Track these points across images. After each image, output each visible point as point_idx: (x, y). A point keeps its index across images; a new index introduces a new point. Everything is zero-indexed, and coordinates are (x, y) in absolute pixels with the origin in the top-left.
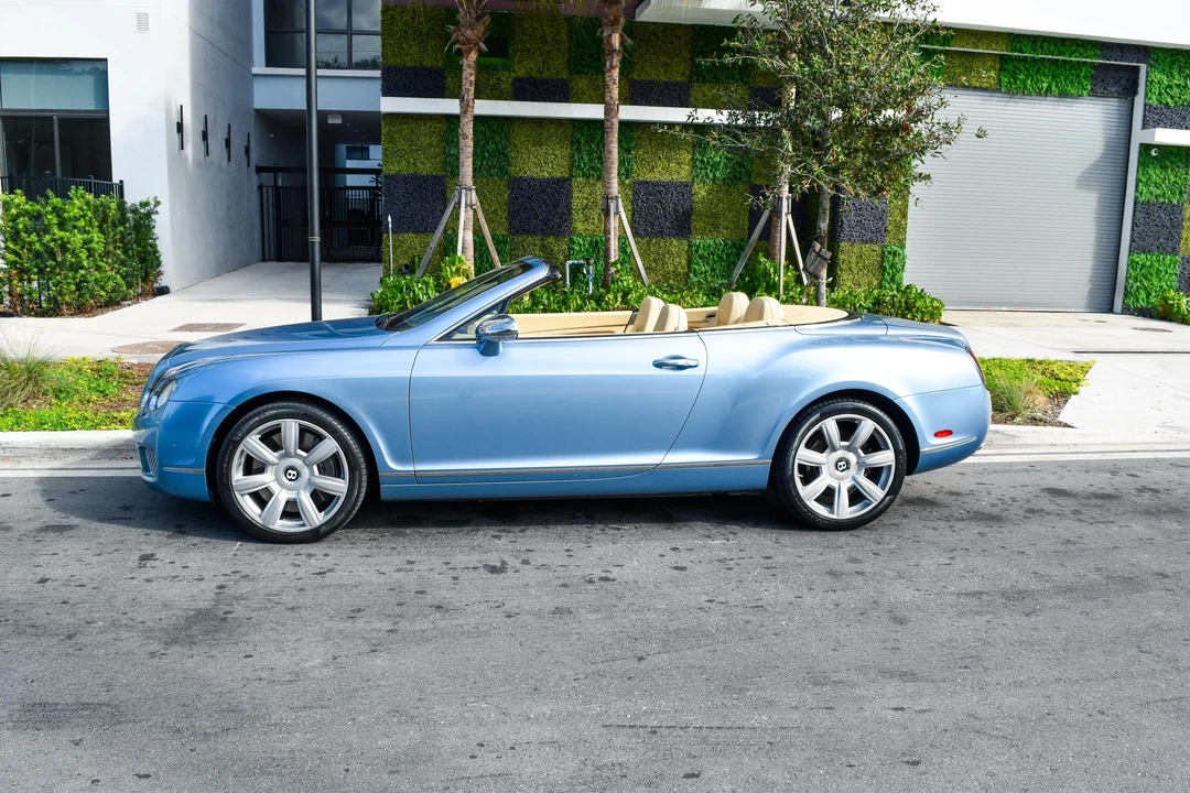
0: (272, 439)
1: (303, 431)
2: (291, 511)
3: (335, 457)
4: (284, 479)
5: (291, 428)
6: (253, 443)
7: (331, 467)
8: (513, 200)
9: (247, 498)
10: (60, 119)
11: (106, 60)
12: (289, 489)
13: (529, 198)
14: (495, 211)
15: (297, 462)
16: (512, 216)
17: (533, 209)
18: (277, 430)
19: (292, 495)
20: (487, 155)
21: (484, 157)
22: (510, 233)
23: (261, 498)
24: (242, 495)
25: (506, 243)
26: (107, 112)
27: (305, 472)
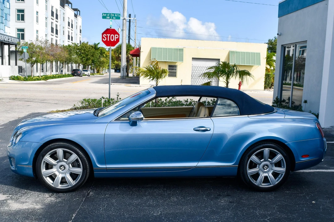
0: (54, 156)
1: (65, 152)
2: (63, 181)
3: (77, 160)
4: (60, 170)
5: (60, 152)
6: (48, 158)
7: (75, 164)
9: (48, 178)
12: (62, 173)
15: (63, 163)
18: (55, 153)
19: (63, 175)
23: (53, 177)
24: (46, 177)
27: (67, 166)
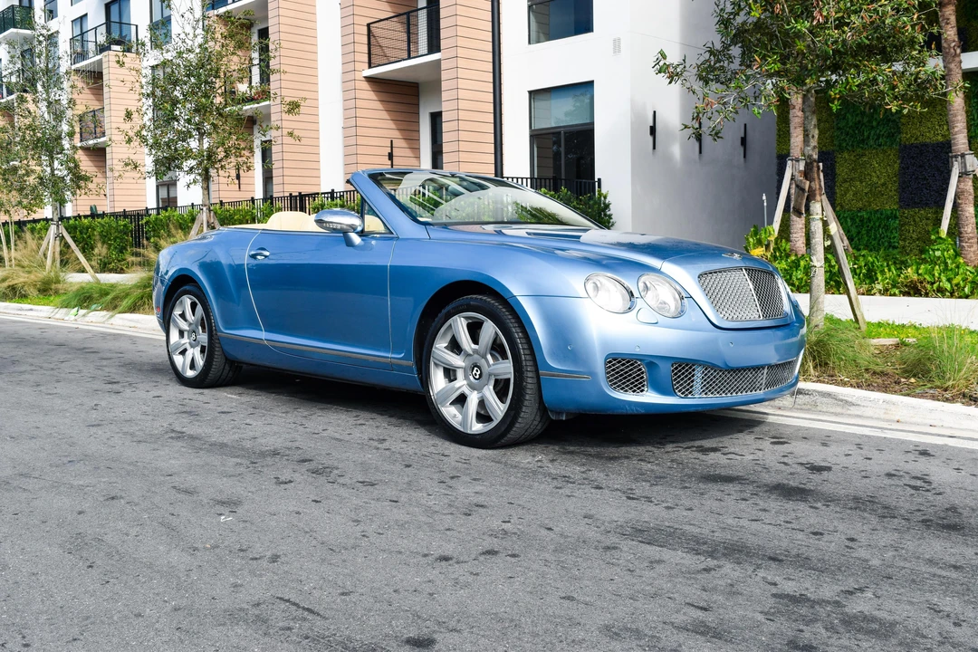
8: (904, 170)
10: (565, 133)
11: (591, 83)
13: (920, 166)
14: (883, 185)
16: (903, 188)
17: (925, 179)
20: (874, 124)
21: (872, 127)
22: (901, 207)
25: (896, 217)
26: (593, 124)
